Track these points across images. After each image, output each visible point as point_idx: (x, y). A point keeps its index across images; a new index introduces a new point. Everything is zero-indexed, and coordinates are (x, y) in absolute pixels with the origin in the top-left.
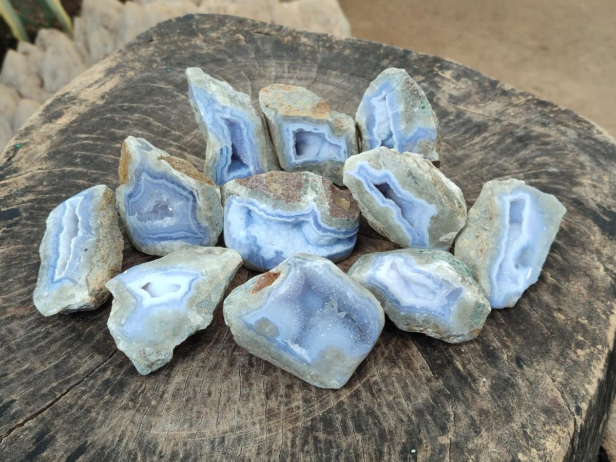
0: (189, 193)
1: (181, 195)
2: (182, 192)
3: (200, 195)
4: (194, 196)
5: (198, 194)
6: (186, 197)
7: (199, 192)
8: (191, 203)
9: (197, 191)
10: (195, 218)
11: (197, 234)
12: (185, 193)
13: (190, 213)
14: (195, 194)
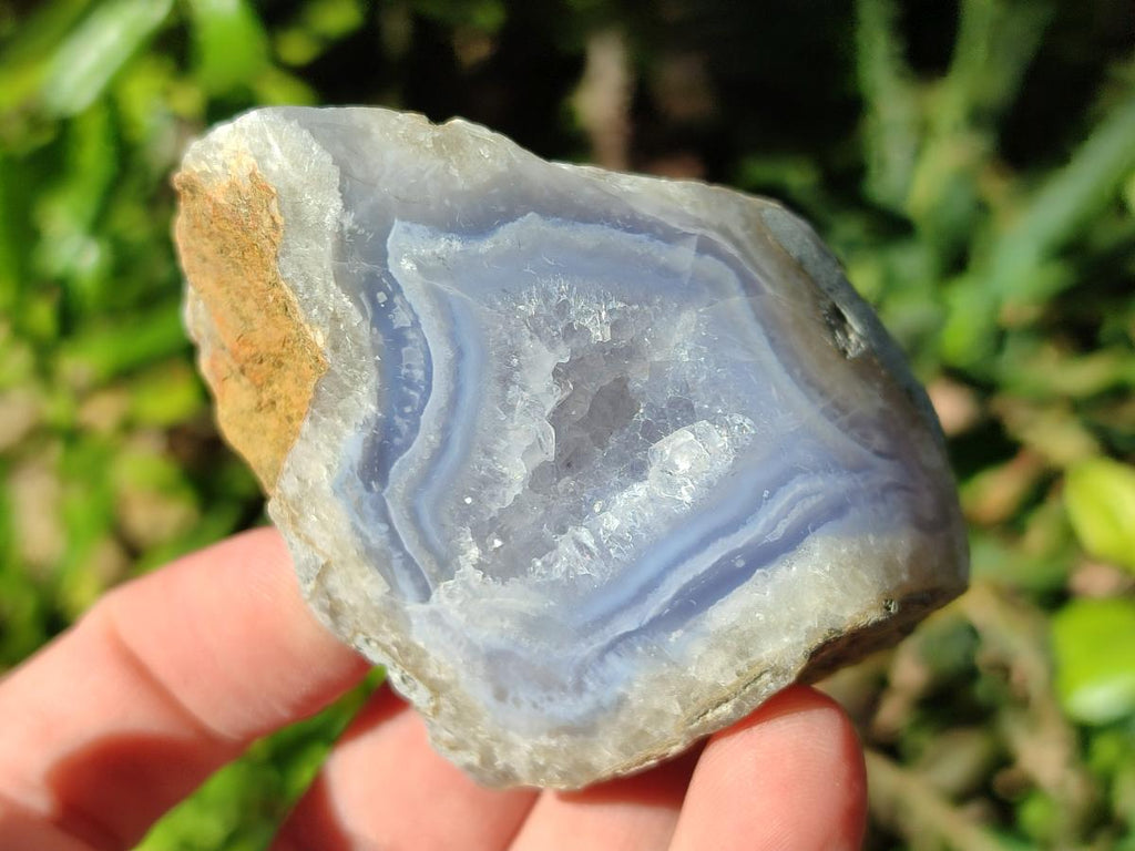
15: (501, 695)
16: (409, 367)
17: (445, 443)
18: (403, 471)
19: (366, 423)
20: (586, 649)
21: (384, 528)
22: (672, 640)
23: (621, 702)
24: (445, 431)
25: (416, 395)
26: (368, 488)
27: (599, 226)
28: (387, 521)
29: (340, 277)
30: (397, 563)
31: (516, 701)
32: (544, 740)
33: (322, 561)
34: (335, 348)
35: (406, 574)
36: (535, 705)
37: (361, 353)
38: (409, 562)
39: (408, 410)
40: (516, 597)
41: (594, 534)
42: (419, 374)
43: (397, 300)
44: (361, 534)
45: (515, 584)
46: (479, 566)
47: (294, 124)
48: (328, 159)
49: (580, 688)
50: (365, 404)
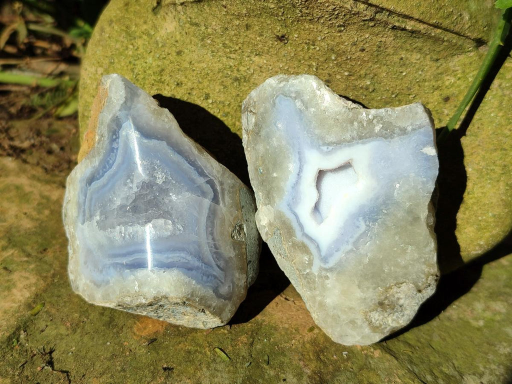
0: (208, 182)
1: (193, 181)
2: (194, 175)
3: (226, 192)
4: (215, 191)
5: (223, 190)
6: (199, 187)
7: (226, 187)
8: (207, 202)
9: (221, 184)
10: (212, 234)
11: (211, 267)
12: (201, 181)
13: (204, 220)
14: (219, 188)
15: (85, 263)
16: (110, 159)
17: (108, 183)
18: (95, 185)
19: (94, 167)
20: (108, 261)
21: (84, 198)
22: (126, 271)
23: (108, 282)
24: (109, 181)
25: (108, 167)
26: (86, 185)
27: (181, 157)
28: (86, 197)
29: (109, 126)
30: (82, 210)
31: (88, 267)
32: (88, 282)
33: (70, 199)
34: (98, 143)
35: (82, 214)
36: (91, 271)
37: (102, 148)
38: (84, 211)
39: (104, 170)
40: (101, 236)
41: (126, 230)
42: (111, 162)
43: (117, 140)
44: (79, 196)
45: (102, 233)
46: (97, 222)
47: (123, 83)
48: (124, 96)
49: (101, 272)
50: (96, 162)
